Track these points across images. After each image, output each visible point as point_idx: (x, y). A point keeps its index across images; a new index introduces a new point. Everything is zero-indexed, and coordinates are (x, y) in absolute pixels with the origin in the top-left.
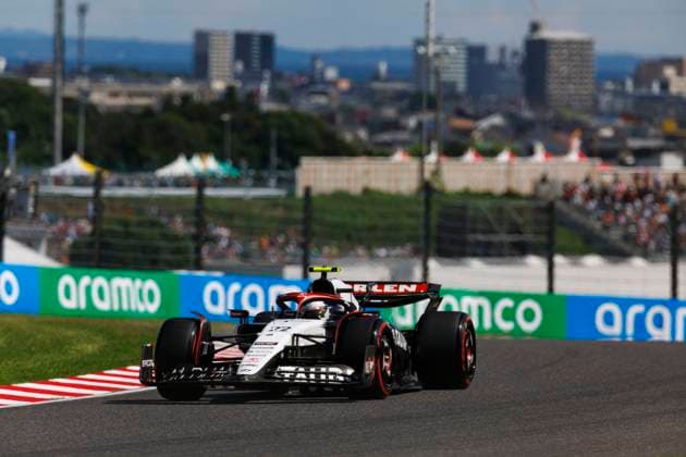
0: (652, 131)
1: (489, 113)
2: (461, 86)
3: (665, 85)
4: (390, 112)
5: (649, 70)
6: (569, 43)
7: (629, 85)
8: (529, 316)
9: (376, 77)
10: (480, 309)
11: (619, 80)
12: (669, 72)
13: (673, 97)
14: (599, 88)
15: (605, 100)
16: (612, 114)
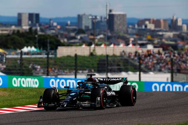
0: (144, 39)
1: (99, 34)
2: (90, 27)
3: (146, 26)
4: (73, 34)
5: (142, 22)
6: (120, 15)
7: (136, 26)
9: (67, 25)
11: (133, 25)
12: (147, 23)
13: (148, 29)
14: (128, 27)
15: (130, 30)
16: (133, 34)
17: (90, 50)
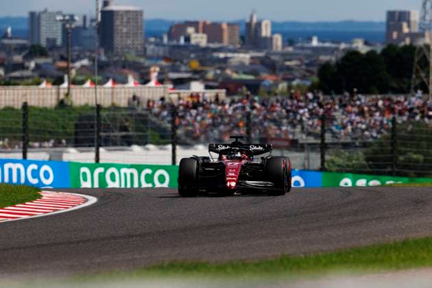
0: (183, 68)
1: (79, 58)
2: (59, 42)
3: (188, 39)
4: (18, 58)
5: (177, 29)
6: (128, 12)
7: (165, 40)
8: (162, 179)
9: (5, 36)
10: (132, 175)
12: (190, 30)
13: (193, 46)
14: (146, 41)
15: (151, 49)
16: (159, 58)
17: (58, 94)
